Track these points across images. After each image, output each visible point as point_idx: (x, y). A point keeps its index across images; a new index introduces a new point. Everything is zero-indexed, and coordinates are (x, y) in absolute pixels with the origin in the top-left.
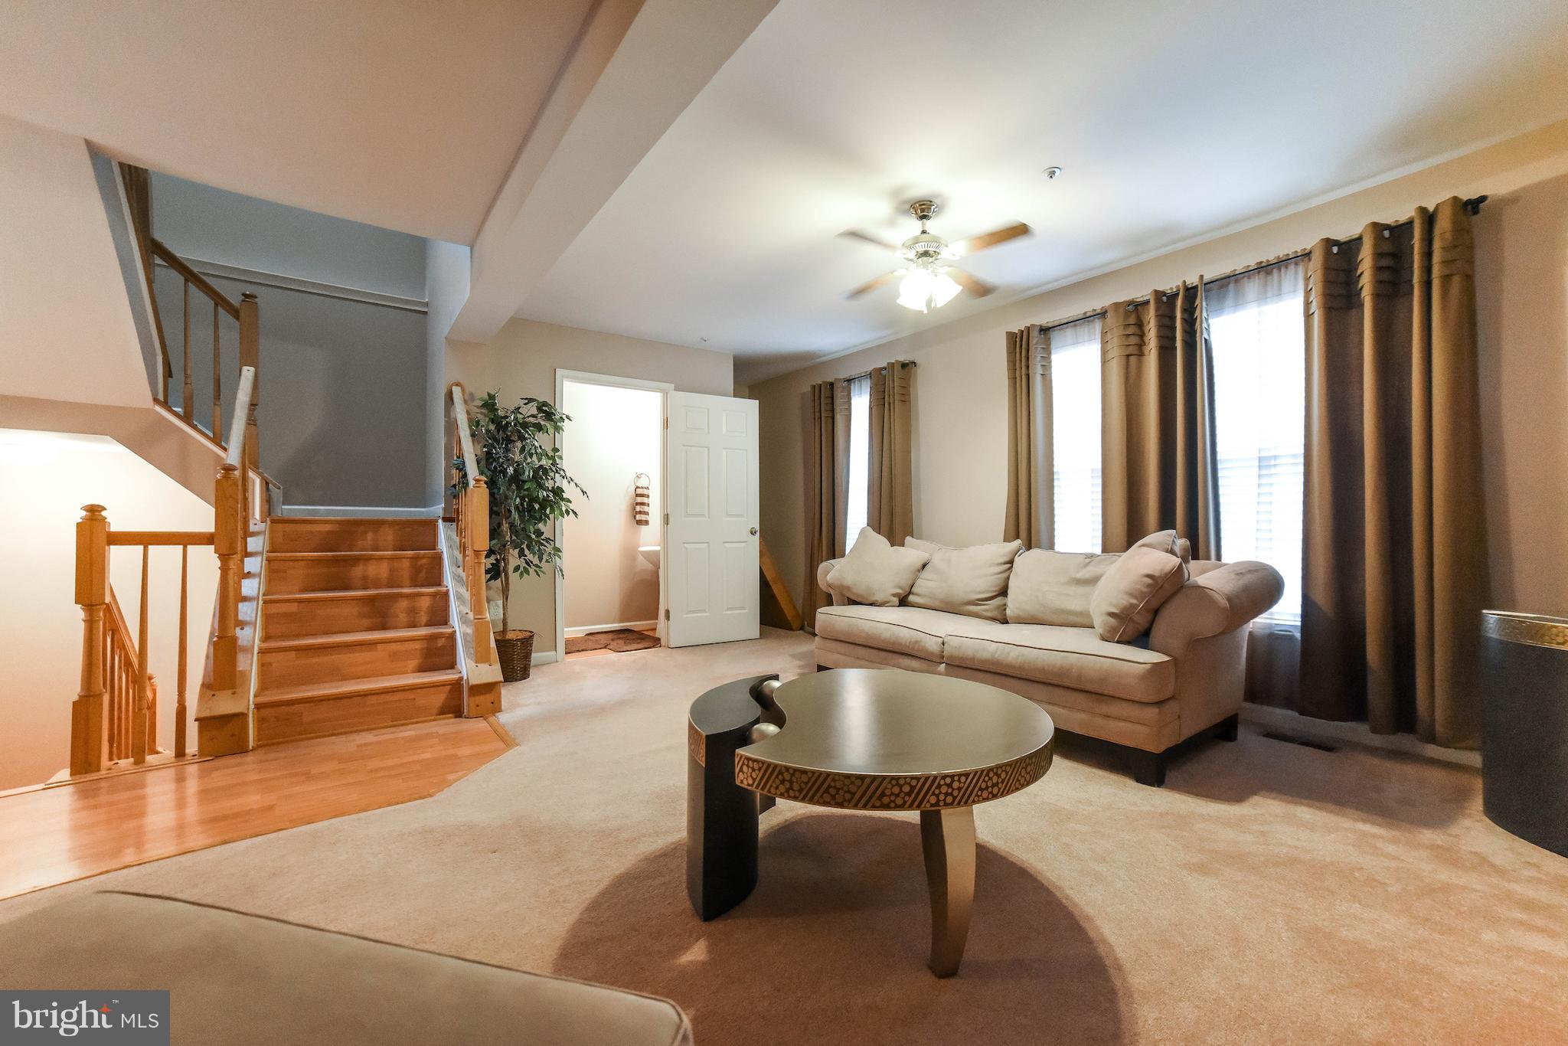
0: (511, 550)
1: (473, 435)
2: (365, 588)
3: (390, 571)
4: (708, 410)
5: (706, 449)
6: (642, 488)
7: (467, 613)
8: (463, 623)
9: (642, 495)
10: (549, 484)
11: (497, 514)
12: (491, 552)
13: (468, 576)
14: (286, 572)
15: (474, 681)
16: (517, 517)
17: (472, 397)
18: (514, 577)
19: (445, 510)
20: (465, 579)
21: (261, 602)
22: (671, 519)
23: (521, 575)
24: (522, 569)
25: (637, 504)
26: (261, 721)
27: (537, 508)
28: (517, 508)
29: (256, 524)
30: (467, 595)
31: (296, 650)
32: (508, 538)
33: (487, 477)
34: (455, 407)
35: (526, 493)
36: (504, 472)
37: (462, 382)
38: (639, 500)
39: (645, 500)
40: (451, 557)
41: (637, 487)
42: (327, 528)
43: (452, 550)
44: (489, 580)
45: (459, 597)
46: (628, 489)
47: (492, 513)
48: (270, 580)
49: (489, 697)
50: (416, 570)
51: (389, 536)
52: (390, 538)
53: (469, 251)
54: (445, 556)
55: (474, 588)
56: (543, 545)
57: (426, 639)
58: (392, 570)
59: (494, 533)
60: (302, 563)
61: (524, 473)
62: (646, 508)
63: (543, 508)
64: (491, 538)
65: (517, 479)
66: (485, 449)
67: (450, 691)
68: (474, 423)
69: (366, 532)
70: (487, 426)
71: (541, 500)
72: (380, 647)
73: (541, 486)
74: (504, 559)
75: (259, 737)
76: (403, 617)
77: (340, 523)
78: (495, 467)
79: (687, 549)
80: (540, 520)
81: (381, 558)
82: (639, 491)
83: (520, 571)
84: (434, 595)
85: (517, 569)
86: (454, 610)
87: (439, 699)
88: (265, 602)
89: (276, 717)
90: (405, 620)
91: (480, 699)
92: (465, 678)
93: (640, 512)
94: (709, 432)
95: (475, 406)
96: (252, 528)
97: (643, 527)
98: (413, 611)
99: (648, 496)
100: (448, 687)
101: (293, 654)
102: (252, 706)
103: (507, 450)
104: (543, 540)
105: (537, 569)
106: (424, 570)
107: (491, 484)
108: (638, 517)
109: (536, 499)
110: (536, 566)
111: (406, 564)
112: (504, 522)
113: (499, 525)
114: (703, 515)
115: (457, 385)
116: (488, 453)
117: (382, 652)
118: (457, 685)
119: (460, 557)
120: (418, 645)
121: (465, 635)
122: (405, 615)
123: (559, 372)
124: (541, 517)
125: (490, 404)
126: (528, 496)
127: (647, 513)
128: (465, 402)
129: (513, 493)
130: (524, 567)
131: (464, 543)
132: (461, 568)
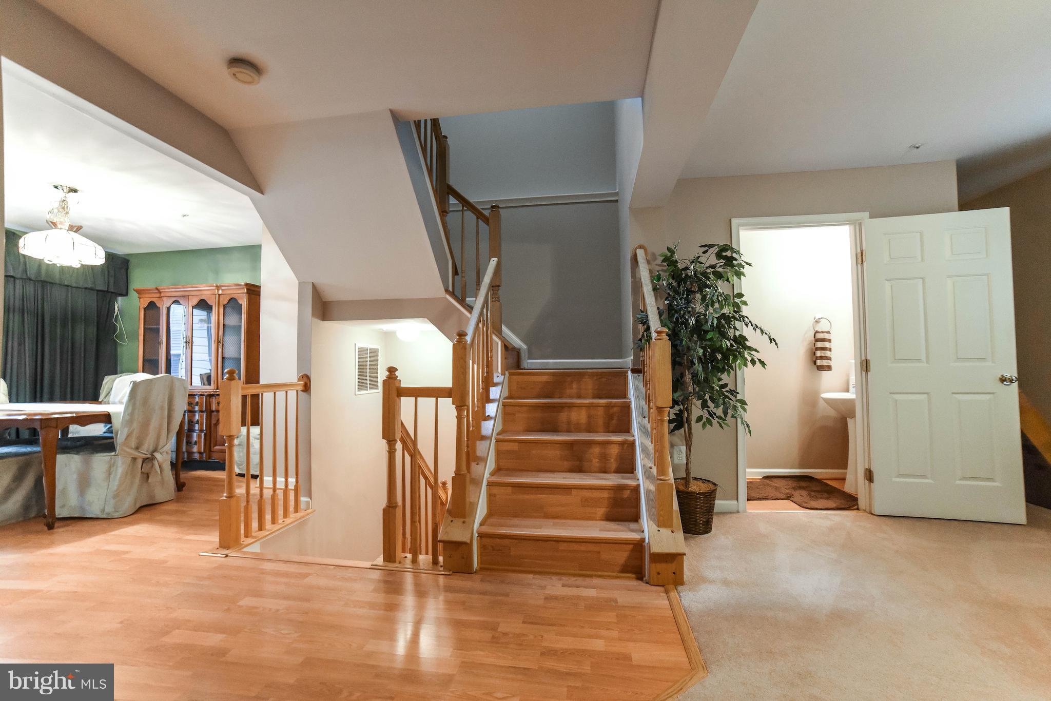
0: (694, 400)
1: (655, 289)
2: (569, 431)
3: (588, 417)
4: (921, 234)
5: (921, 281)
6: (823, 332)
7: (651, 468)
8: (647, 478)
9: (823, 340)
10: (731, 333)
11: (680, 364)
12: (675, 402)
13: (652, 429)
14: (515, 415)
15: (656, 549)
16: (700, 369)
17: (654, 256)
18: (696, 427)
19: (634, 362)
20: (649, 430)
21: (493, 441)
22: (872, 366)
23: (704, 426)
24: (704, 420)
25: (817, 349)
26: (483, 548)
27: (719, 358)
28: (700, 359)
29: (498, 377)
30: (651, 447)
31: (512, 487)
32: (691, 389)
33: (669, 329)
34: (639, 268)
35: (708, 343)
36: (686, 323)
37: (646, 245)
38: (819, 345)
39: (827, 345)
40: (639, 407)
41: (817, 332)
42: (544, 379)
43: (639, 400)
44: (673, 431)
45: (644, 450)
46: (805, 333)
47: (675, 364)
48: (505, 421)
49: (672, 567)
50: (610, 417)
51: (589, 385)
52: (590, 386)
53: (641, 101)
54: (633, 406)
55: (658, 441)
56: (727, 397)
57: (613, 489)
58: (590, 417)
59: (677, 384)
60: (525, 408)
61: (707, 322)
62: (828, 354)
63: (725, 357)
64: (675, 389)
65: (699, 330)
66: (666, 302)
67: (632, 551)
68: (656, 278)
69: (572, 382)
70: (668, 279)
71: (725, 350)
72: (574, 492)
73: (724, 335)
74: (687, 409)
75: (481, 562)
76: (596, 462)
77: (554, 374)
78: (677, 319)
79: (896, 401)
80: (723, 371)
81: (580, 406)
82: (819, 336)
83: (703, 421)
84: (622, 444)
85: (699, 419)
86: (639, 462)
87: (622, 556)
88: (497, 441)
89: (492, 547)
90: (597, 465)
91: (661, 567)
92: (647, 541)
93: (821, 358)
94: (923, 260)
95: (656, 265)
96: (496, 380)
97: (825, 373)
98: (604, 457)
99: (829, 341)
100: (631, 546)
101: (509, 490)
102: (476, 535)
103: (688, 302)
104: (727, 391)
105: (720, 421)
106: (615, 418)
107: (674, 336)
108: (819, 362)
109: (720, 349)
110: (719, 417)
111: (600, 412)
112: (687, 373)
113: (682, 375)
114: (919, 360)
115: (640, 247)
116: (670, 307)
117: (575, 497)
118: (639, 546)
119: (646, 407)
120: (605, 494)
121: (648, 492)
122: (597, 460)
123: (735, 221)
124: (724, 367)
125: (670, 260)
126: (710, 346)
127: (829, 358)
128: (648, 262)
129: (696, 344)
130: (707, 418)
131: (649, 394)
132: (647, 419)
